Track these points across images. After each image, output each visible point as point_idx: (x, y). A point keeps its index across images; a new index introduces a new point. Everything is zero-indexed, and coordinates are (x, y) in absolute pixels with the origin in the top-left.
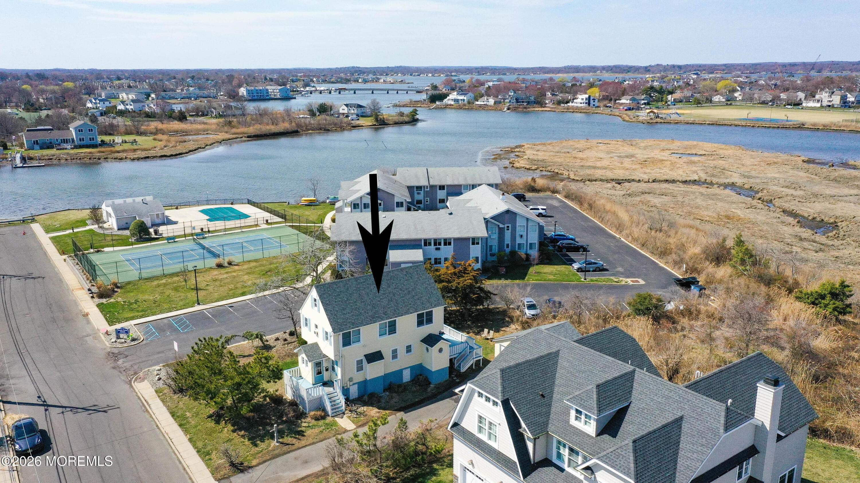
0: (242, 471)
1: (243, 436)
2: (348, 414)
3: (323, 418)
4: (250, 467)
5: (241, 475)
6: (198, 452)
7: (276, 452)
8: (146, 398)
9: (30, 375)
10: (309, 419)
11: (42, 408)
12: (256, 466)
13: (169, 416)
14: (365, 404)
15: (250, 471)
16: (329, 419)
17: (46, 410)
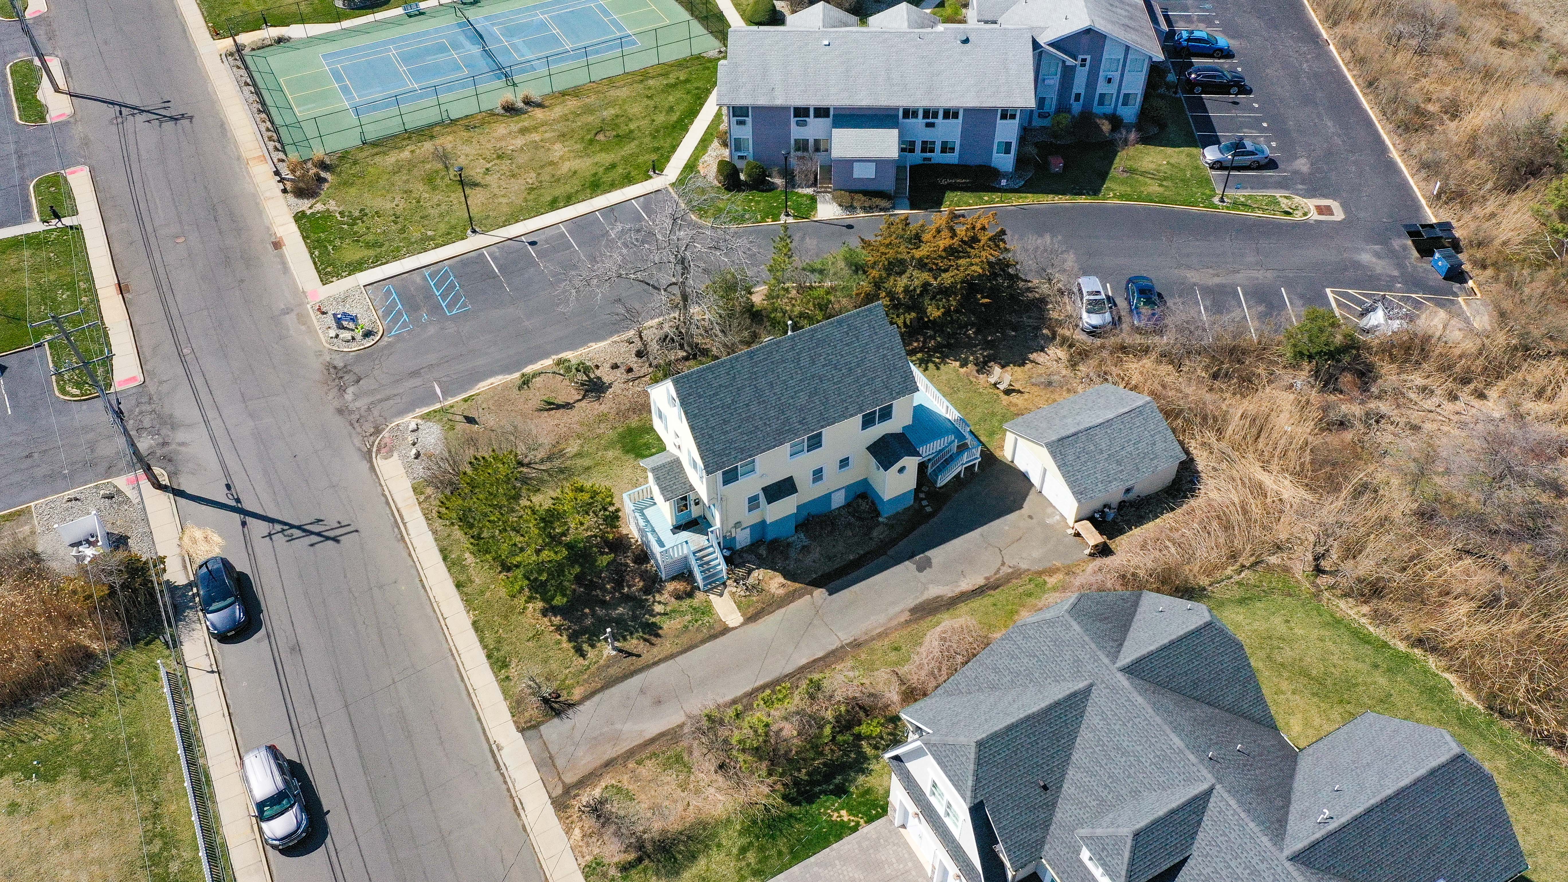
0: (558, 713)
1: (558, 629)
2: (731, 587)
3: (690, 595)
4: (571, 706)
5: (556, 721)
6: (489, 657)
7: (613, 671)
8: (399, 506)
9: (206, 422)
10: (665, 597)
11: (236, 517)
12: (581, 701)
13: (438, 557)
14: (763, 563)
15: (570, 712)
16: (700, 596)
17: (244, 524)
